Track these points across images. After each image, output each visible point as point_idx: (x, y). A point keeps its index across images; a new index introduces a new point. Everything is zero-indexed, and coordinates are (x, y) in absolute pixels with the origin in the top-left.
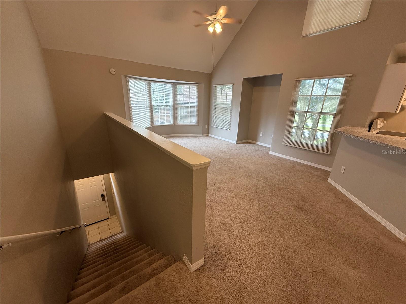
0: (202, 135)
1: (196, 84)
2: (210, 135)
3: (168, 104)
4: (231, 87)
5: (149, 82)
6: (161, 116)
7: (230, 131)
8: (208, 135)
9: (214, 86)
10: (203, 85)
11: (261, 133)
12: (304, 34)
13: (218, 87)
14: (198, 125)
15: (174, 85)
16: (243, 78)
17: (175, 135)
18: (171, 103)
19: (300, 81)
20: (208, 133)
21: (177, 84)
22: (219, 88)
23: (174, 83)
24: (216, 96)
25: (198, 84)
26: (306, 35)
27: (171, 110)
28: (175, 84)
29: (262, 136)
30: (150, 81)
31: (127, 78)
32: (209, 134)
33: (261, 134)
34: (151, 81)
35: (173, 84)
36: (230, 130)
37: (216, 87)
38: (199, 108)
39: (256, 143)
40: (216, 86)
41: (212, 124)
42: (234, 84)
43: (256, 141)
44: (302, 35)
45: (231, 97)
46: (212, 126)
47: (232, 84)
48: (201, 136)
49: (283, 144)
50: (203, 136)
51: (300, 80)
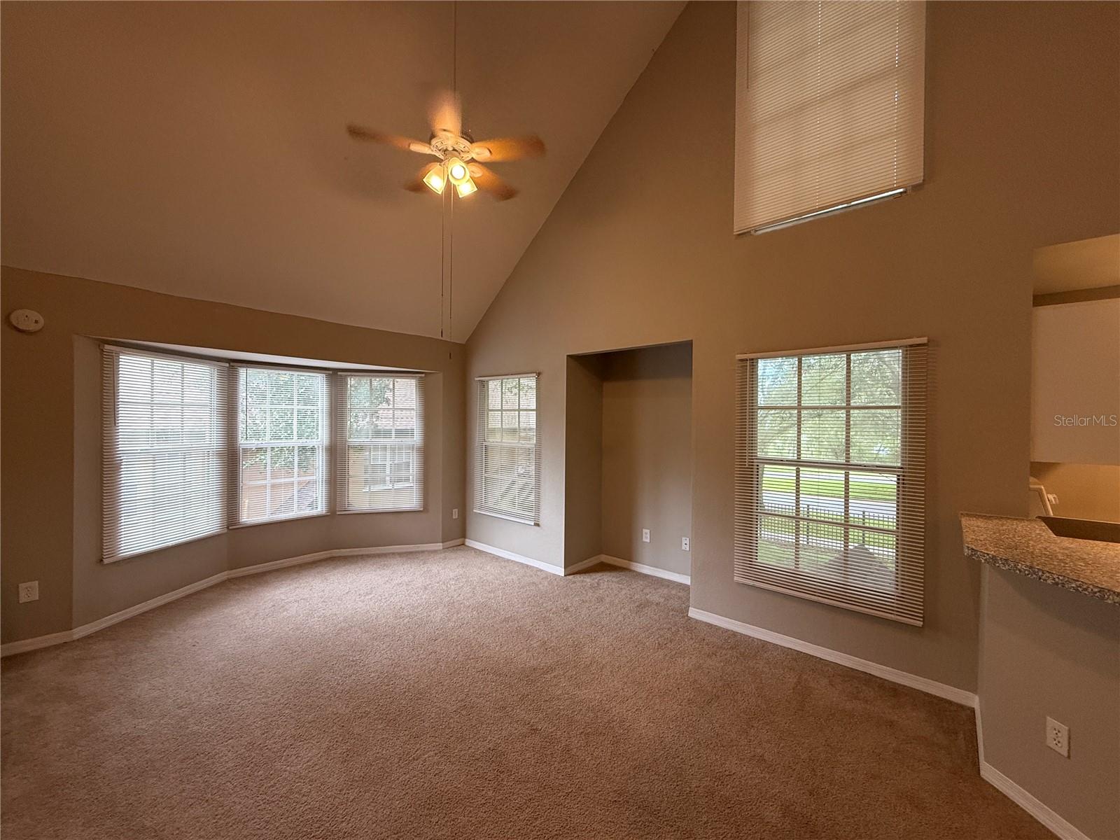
0: (441, 544)
1: (417, 375)
2: (469, 542)
3: (310, 443)
4: (530, 382)
5: (227, 365)
6: (273, 486)
7: (537, 528)
8: (463, 544)
9: (477, 379)
10: (438, 378)
11: (645, 531)
12: (738, 227)
13: (490, 383)
14: (426, 508)
15: (335, 378)
16: (568, 356)
17: (334, 555)
18: (321, 437)
19: (753, 363)
20: (464, 535)
21: (349, 373)
22: (494, 385)
23: (336, 370)
24: (485, 410)
25: (423, 375)
26: (745, 231)
27: (320, 462)
28: (339, 373)
29: (648, 541)
30: (232, 364)
31: (107, 347)
32: (467, 540)
33: (646, 536)
34: (240, 364)
35: (331, 372)
36: (537, 525)
37: (484, 385)
38: (426, 452)
39: (633, 568)
40: (482, 381)
41: (477, 504)
42: (539, 374)
43: (630, 560)
44: (735, 230)
45: (535, 412)
46: (475, 511)
47: (535, 375)
48: (436, 548)
49: (736, 578)
50: (445, 549)
51: (753, 359)
